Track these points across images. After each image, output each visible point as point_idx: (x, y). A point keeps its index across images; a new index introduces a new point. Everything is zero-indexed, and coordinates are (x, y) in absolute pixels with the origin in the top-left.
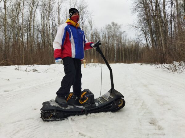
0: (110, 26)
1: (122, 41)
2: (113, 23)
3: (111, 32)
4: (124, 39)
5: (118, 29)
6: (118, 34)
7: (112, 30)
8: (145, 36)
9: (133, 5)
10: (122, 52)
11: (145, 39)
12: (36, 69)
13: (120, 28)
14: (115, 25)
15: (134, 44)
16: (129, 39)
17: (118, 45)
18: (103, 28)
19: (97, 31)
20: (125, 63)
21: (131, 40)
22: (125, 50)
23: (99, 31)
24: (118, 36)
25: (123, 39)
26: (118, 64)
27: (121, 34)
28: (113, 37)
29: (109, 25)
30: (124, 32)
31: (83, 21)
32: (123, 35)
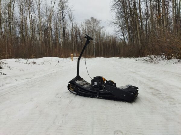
0: (90, 21)
1: (101, 36)
2: (92, 18)
3: (90, 27)
4: (103, 35)
5: (97, 24)
6: (97, 29)
7: (92, 25)
8: (123, 32)
9: (113, 3)
10: (101, 47)
11: (122, 35)
12: (35, 62)
13: (99, 23)
14: (94, 20)
15: (112, 39)
16: (107, 34)
17: (97, 40)
18: (83, 22)
19: (77, 25)
20: (104, 57)
21: (109, 35)
22: (103, 45)
23: (79, 26)
24: (97, 32)
25: (101, 34)
26: (98, 58)
27: (100, 29)
28: (92, 32)
29: (88, 20)
30: (103, 27)
31: (63, 15)
32: (102, 30)
